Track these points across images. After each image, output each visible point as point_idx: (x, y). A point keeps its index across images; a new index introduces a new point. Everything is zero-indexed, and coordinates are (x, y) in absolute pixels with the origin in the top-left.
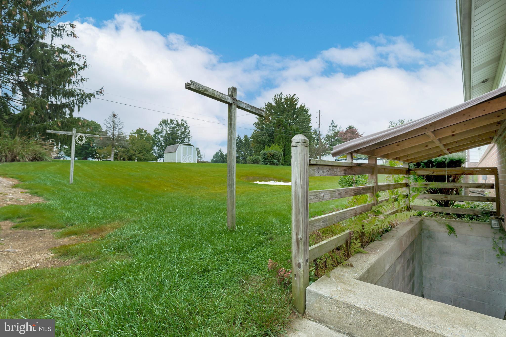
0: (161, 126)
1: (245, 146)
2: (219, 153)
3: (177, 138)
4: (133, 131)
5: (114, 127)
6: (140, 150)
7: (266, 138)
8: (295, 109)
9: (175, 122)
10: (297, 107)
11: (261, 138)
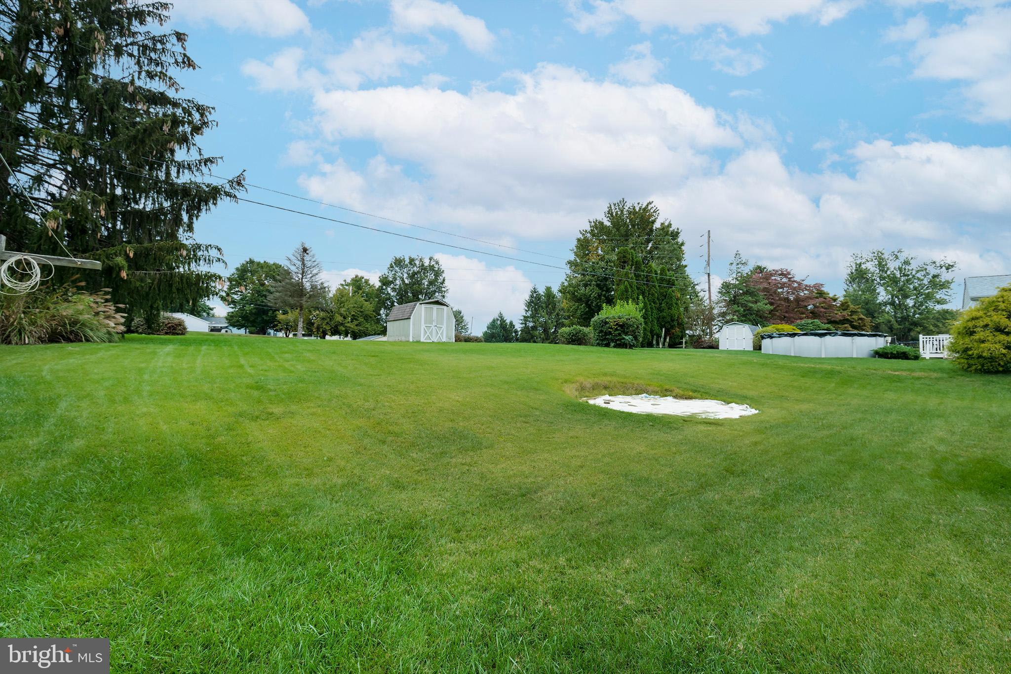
0: (392, 271)
1: (547, 307)
2: (498, 320)
3: (421, 293)
4: (345, 281)
5: (303, 272)
6: (353, 315)
7: (592, 291)
8: (652, 230)
9: (417, 262)
10: (654, 228)
11: (581, 291)
